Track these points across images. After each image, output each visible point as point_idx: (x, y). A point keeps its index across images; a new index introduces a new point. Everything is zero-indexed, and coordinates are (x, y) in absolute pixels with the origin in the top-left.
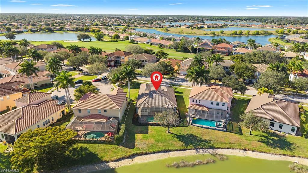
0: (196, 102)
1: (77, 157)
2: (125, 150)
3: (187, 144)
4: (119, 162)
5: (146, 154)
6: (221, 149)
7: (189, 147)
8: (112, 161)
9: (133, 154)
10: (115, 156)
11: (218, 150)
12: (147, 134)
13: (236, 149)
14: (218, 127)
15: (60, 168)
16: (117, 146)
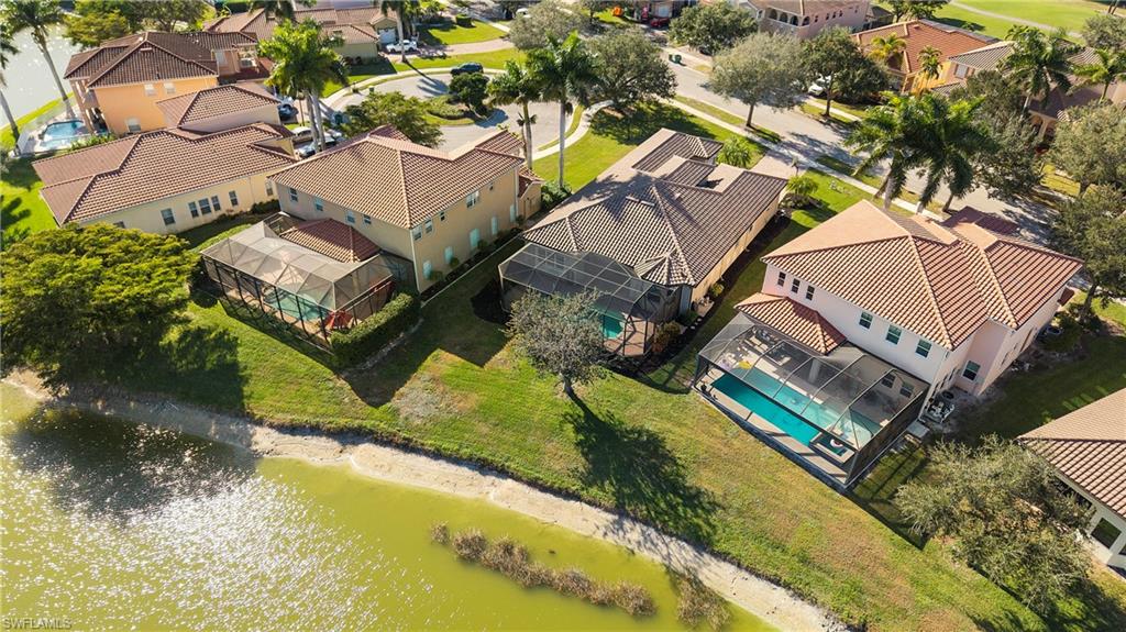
0: (795, 290)
1: (188, 363)
2: (346, 400)
3: (594, 477)
4: (292, 437)
5: (407, 447)
6: (739, 566)
7: (594, 490)
8: (271, 426)
9: (360, 427)
10: (295, 411)
11: (722, 564)
12: (477, 367)
13: (814, 602)
14: (818, 453)
15: (117, 383)
16: (328, 373)
